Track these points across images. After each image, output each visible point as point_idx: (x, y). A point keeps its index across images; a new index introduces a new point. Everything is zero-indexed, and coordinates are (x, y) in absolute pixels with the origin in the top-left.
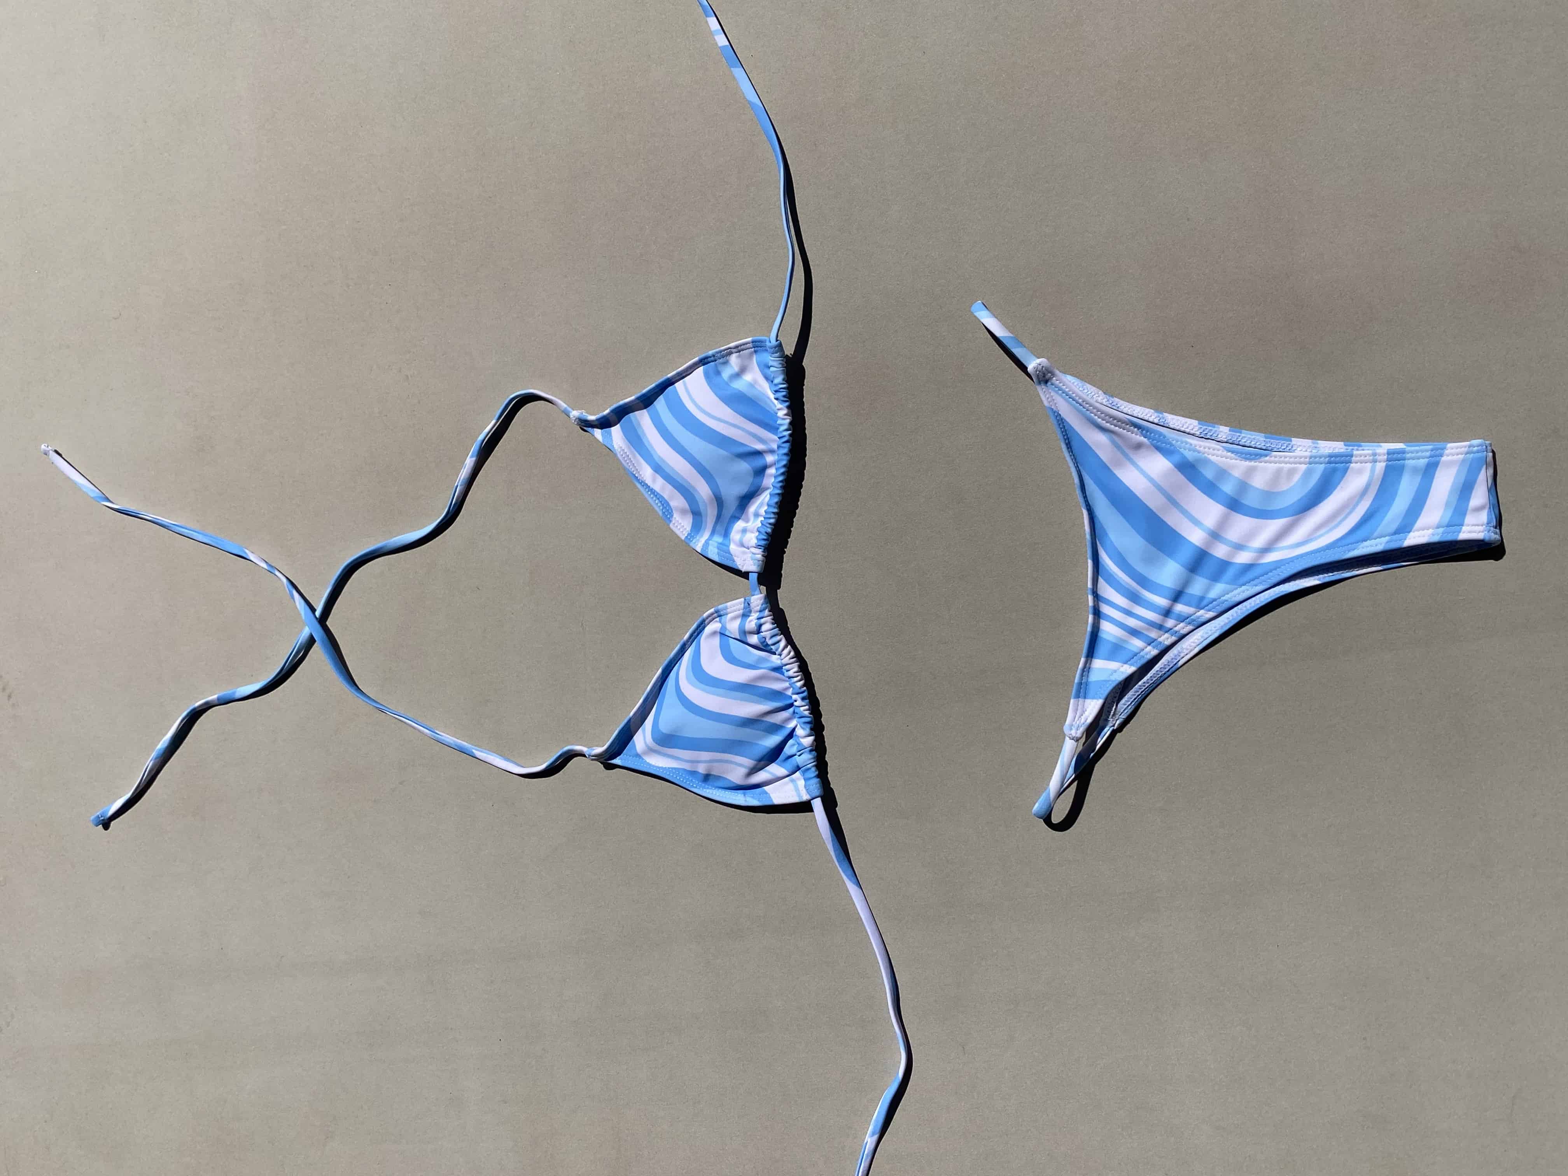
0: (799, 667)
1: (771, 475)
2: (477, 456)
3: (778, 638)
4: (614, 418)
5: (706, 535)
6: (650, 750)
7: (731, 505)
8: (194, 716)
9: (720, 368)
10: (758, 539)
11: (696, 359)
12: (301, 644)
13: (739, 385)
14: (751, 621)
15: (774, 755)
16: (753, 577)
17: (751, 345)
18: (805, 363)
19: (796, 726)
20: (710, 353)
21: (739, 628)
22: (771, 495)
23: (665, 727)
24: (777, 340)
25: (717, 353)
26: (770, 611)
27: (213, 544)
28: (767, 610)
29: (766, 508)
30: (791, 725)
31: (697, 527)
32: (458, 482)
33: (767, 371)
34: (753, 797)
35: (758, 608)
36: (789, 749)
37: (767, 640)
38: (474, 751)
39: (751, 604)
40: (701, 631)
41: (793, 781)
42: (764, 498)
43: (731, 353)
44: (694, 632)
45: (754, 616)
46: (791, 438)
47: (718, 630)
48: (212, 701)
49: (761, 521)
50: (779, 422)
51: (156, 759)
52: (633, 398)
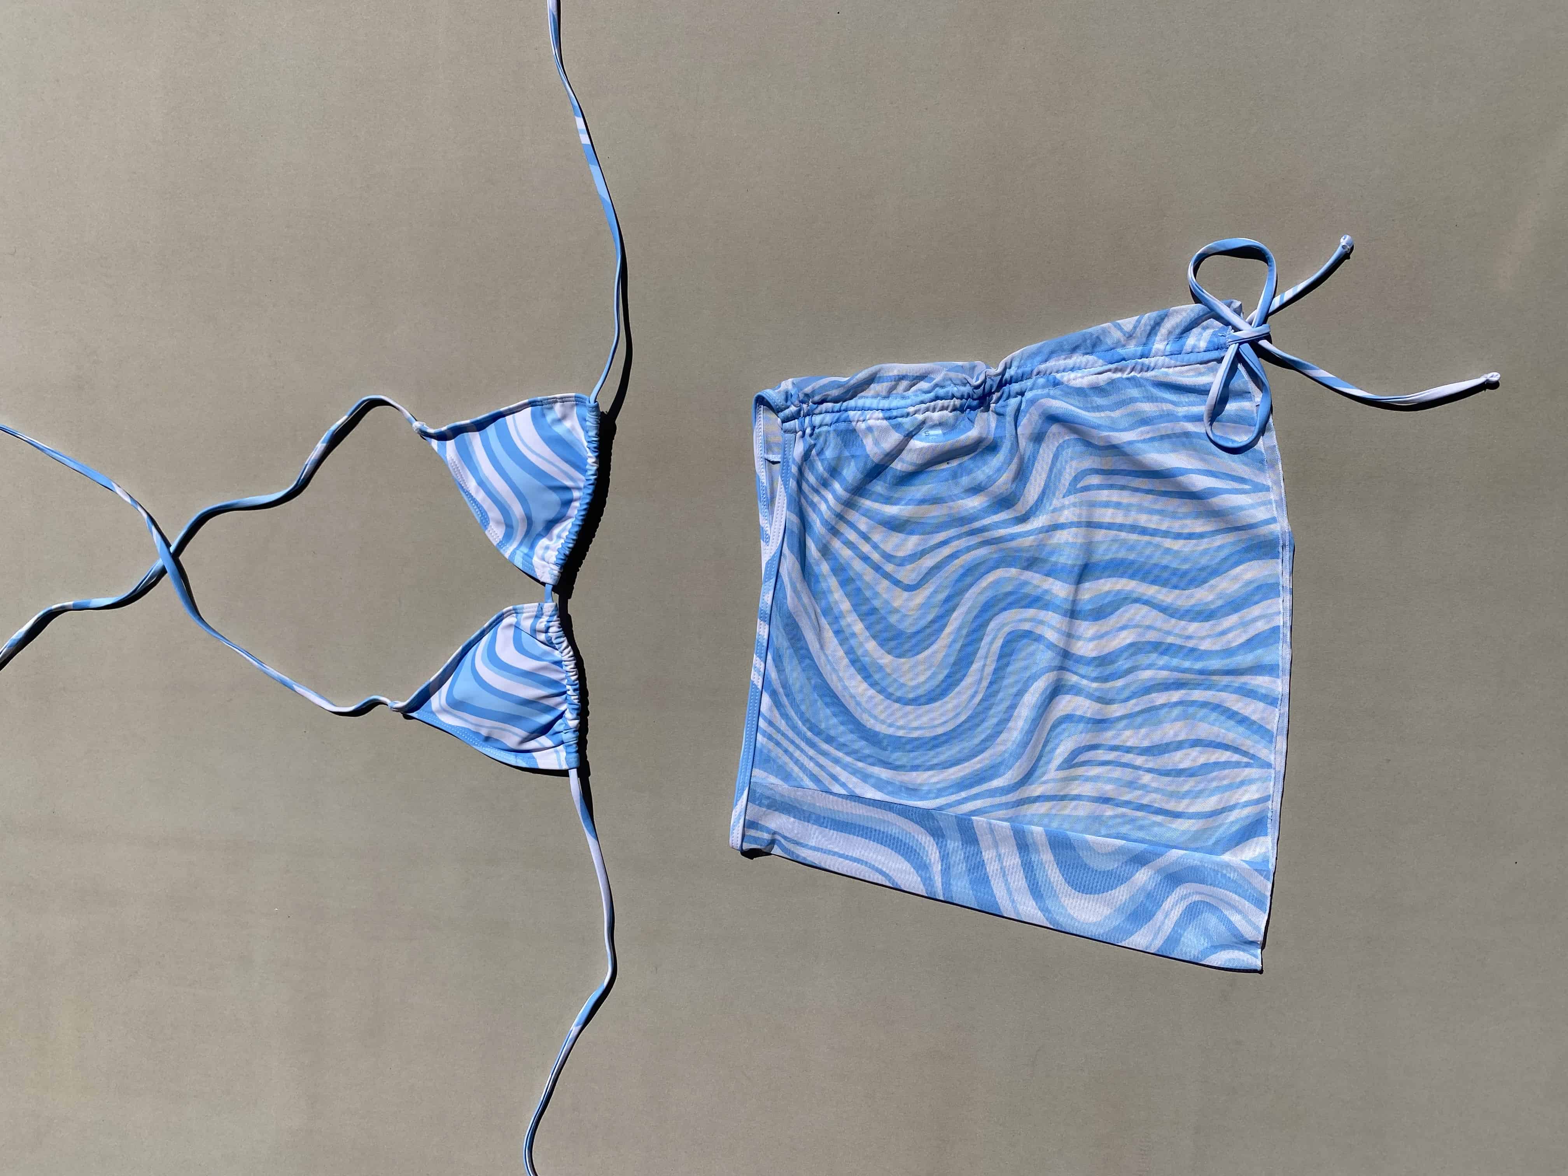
0: (576, 664)
1: (576, 507)
2: (327, 443)
3: (562, 639)
4: (450, 434)
5: (515, 545)
6: (444, 711)
7: (539, 527)
8: (50, 616)
9: (546, 411)
10: (557, 558)
11: (526, 401)
12: (154, 572)
13: (559, 429)
14: (541, 622)
15: (545, 730)
16: (549, 588)
17: (573, 399)
18: (618, 421)
19: (566, 710)
20: (539, 398)
21: (531, 625)
22: (573, 524)
23: (458, 695)
24: (595, 401)
25: (545, 399)
26: (558, 617)
27: (83, 472)
28: (556, 617)
29: (567, 533)
30: (562, 708)
31: (508, 536)
32: (309, 460)
33: (584, 422)
34: (522, 760)
35: (549, 613)
36: (557, 727)
37: (553, 639)
38: (294, 686)
39: (544, 610)
40: (499, 622)
41: (557, 752)
42: (567, 525)
43: (556, 402)
44: (494, 622)
45: (545, 619)
46: (596, 482)
47: (514, 623)
48: (69, 606)
49: (562, 544)
50: (587, 467)
51: (10, 646)
52: (468, 421)
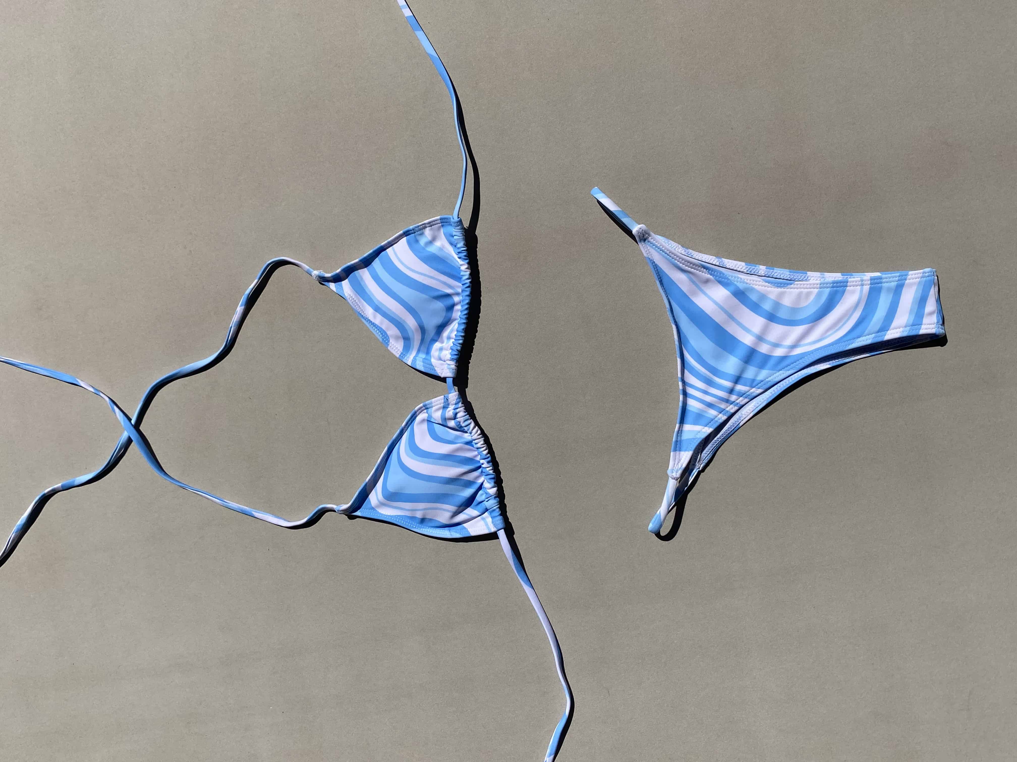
0: (484, 440)
1: (458, 310)
2: (245, 305)
3: (469, 421)
4: (344, 275)
5: (414, 354)
6: (382, 504)
7: (431, 332)
8: (45, 499)
9: (418, 238)
10: (451, 355)
11: (401, 232)
12: (121, 444)
13: (432, 249)
14: (449, 411)
15: (469, 502)
16: (450, 381)
17: (439, 221)
18: (477, 233)
19: (484, 481)
20: (411, 227)
21: (441, 416)
22: (458, 323)
23: (391, 488)
24: (458, 218)
25: (416, 227)
26: (462, 404)
27: (52, 376)
28: (460, 403)
29: (456, 333)
30: (480, 481)
31: (407, 348)
32: (232, 324)
33: (451, 238)
34: (456, 532)
35: (454, 402)
36: (479, 498)
37: (461, 423)
38: (253, 512)
39: (449, 400)
40: (414, 420)
41: (483, 519)
42: (454, 326)
43: (425, 227)
44: (409, 421)
45: (451, 408)
46: (471, 284)
47: (426, 418)
48: (58, 488)
49: (453, 342)
50: (462, 273)
51: (16, 532)
52: (357, 260)
